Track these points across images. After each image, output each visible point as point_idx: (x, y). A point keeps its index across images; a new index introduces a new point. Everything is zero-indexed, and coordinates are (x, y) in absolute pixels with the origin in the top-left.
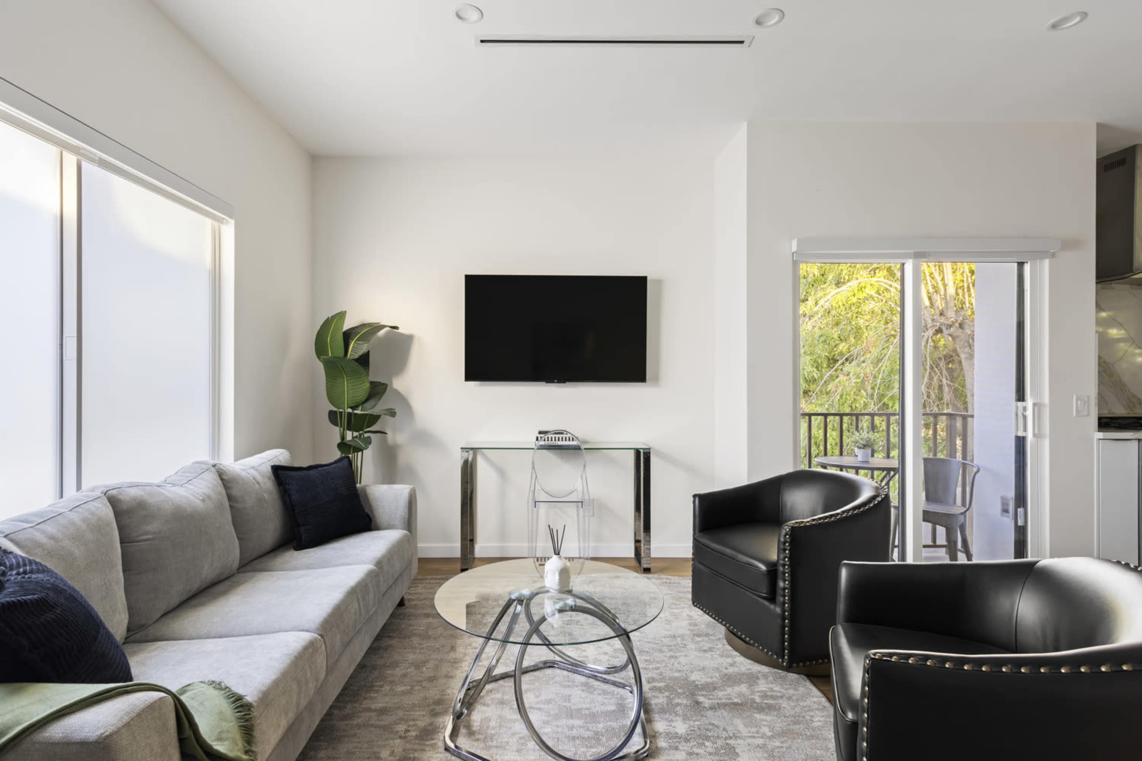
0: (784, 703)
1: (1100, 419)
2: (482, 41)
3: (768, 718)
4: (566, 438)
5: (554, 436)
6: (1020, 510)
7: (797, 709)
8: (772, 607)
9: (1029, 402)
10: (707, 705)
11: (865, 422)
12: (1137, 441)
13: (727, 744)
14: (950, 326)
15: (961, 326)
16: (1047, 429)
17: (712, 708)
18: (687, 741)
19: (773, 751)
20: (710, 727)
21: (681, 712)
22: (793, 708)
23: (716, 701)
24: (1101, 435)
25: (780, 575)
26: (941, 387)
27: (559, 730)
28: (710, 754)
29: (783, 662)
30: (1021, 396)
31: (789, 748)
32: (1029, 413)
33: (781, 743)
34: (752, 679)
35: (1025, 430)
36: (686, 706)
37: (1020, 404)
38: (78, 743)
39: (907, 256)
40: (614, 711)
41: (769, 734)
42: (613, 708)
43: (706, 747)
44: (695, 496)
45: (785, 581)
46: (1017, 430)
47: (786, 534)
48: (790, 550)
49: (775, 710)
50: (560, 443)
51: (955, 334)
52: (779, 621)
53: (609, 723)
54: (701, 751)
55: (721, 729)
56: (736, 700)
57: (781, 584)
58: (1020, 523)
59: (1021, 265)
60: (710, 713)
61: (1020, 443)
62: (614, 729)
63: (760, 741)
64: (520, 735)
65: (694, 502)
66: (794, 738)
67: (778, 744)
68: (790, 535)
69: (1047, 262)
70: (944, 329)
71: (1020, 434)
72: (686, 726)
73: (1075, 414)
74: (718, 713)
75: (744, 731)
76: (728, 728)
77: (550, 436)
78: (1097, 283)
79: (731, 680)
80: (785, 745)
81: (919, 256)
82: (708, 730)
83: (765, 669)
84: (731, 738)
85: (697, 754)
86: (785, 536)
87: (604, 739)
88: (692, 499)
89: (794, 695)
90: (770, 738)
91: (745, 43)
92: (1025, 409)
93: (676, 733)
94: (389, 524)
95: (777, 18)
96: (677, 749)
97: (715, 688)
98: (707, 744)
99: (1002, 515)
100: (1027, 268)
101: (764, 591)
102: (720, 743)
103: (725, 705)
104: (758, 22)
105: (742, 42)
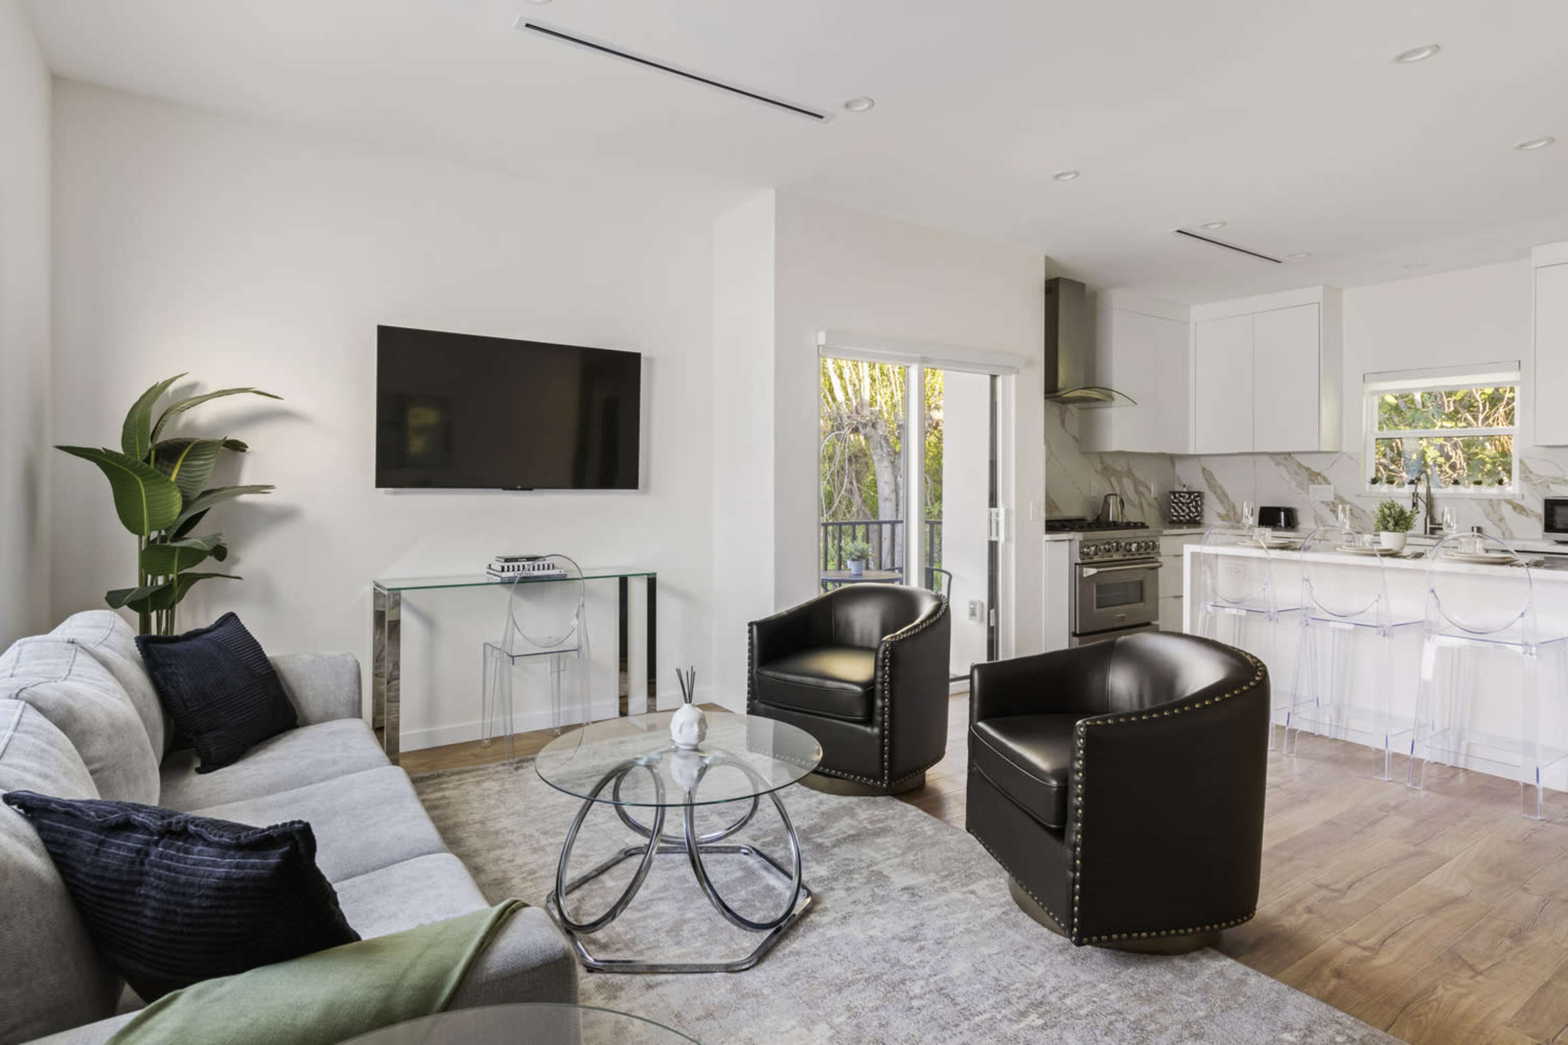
0: (892, 823)
1: (1047, 522)
2: (528, 25)
3: (888, 839)
4: (544, 566)
5: (526, 563)
6: (992, 611)
7: (906, 825)
8: (868, 730)
9: (1001, 509)
10: (829, 844)
11: (860, 531)
12: (1067, 542)
13: (873, 871)
14: (865, 425)
15: (874, 426)
16: (1013, 534)
17: (835, 846)
18: (836, 879)
19: (913, 864)
20: (847, 862)
21: (809, 858)
22: (902, 824)
23: (834, 839)
24: (1048, 537)
25: (878, 694)
26: (850, 491)
27: (703, 911)
28: (865, 884)
29: (882, 784)
30: (993, 502)
31: (923, 858)
32: (1002, 518)
33: (915, 855)
34: (850, 812)
35: (997, 534)
36: (810, 850)
37: (993, 510)
38: (541, 966)
39: (913, 360)
40: (742, 877)
41: (900, 852)
42: (740, 874)
43: (857, 879)
44: (751, 624)
45: (883, 699)
46: (991, 535)
47: (886, 650)
48: (890, 667)
49: (889, 831)
50: (536, 573)
51: (869, 434)
52: (878, 742)
53: (750, 889)
54: (855, 884)
55: (857, 860)
56: (852, 832)
57: (879, 703)
58: (992, 625)
59: (993, 378)
60: (836, 850)
61: (993, 546)
62: (759, 892)
63: (897, 860)
64: (665, 929)
65: (750, 631)
66: (921, 849)
67: (912, 858)
68: (890, 652)
69: (1013, 377)
70: (860, 428)
71: (994, 539)
72: (825, 868)
73: (1031, 519)
74: (843, 848)
75: (878, 856)
76: (864, 857)
77: (521, 564)
78: (1046, 398)
79: (830, 816)
80: (919, 857)
81: (924, 360)
82: (846, 865)
83: (854, 799)
84: (871, 865)
85: (854, 887)
86: (884, 652)
87: (758, 904)
88: (747, 628)
89: (894, 814)
90: (902, 854)
91: (824, 119)
92: (997, 515)
93: (821, 877)
94: (326, 713)
95: (866, 105)
96: (832, 889)
97: (823, 828)
98: (856, 876)
99: (970, 619)
100: (999, 381)
101: (860, 714)
102: (865, 872)
103: (845, 839)
104: (847, 106)
105: (821, 117)
